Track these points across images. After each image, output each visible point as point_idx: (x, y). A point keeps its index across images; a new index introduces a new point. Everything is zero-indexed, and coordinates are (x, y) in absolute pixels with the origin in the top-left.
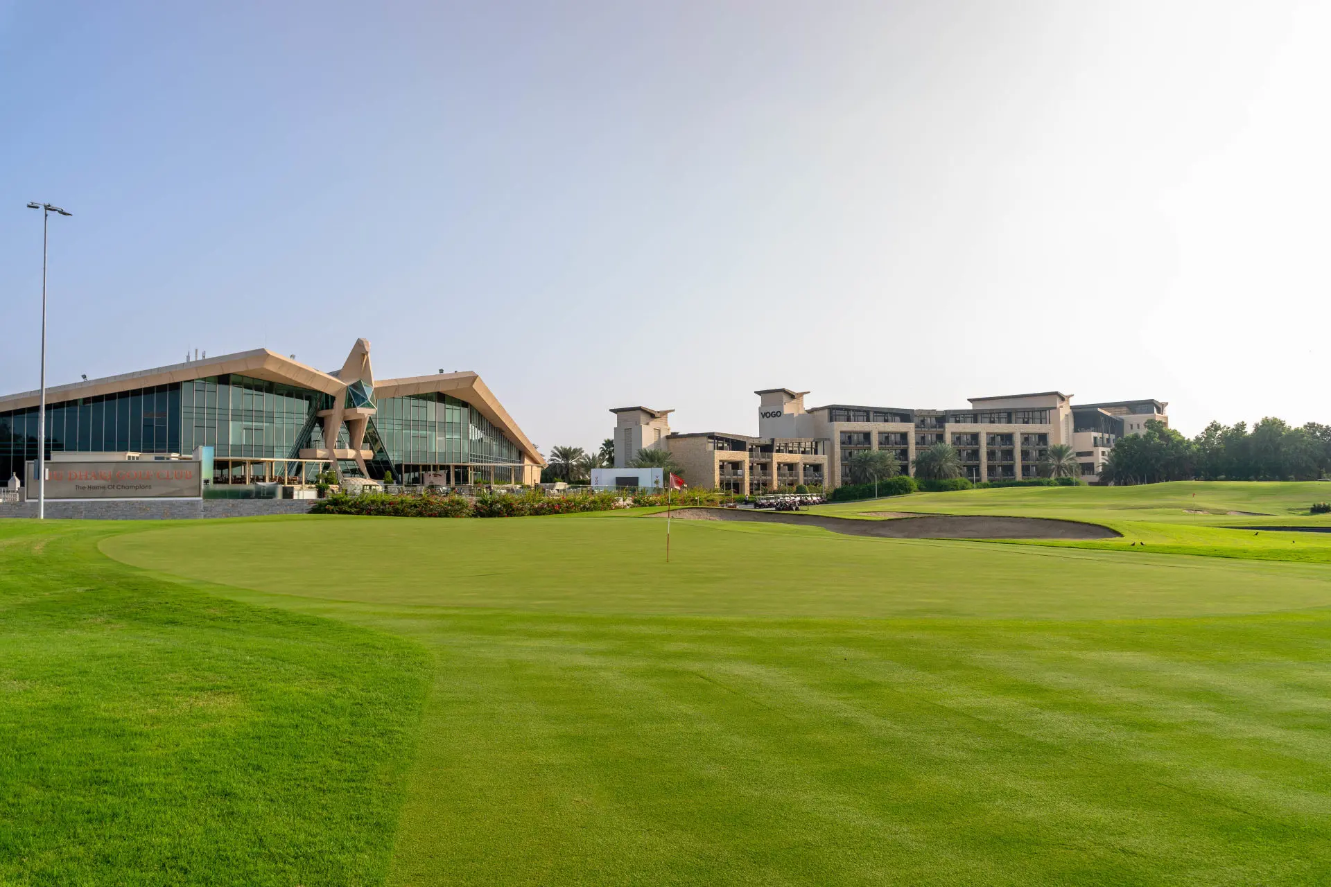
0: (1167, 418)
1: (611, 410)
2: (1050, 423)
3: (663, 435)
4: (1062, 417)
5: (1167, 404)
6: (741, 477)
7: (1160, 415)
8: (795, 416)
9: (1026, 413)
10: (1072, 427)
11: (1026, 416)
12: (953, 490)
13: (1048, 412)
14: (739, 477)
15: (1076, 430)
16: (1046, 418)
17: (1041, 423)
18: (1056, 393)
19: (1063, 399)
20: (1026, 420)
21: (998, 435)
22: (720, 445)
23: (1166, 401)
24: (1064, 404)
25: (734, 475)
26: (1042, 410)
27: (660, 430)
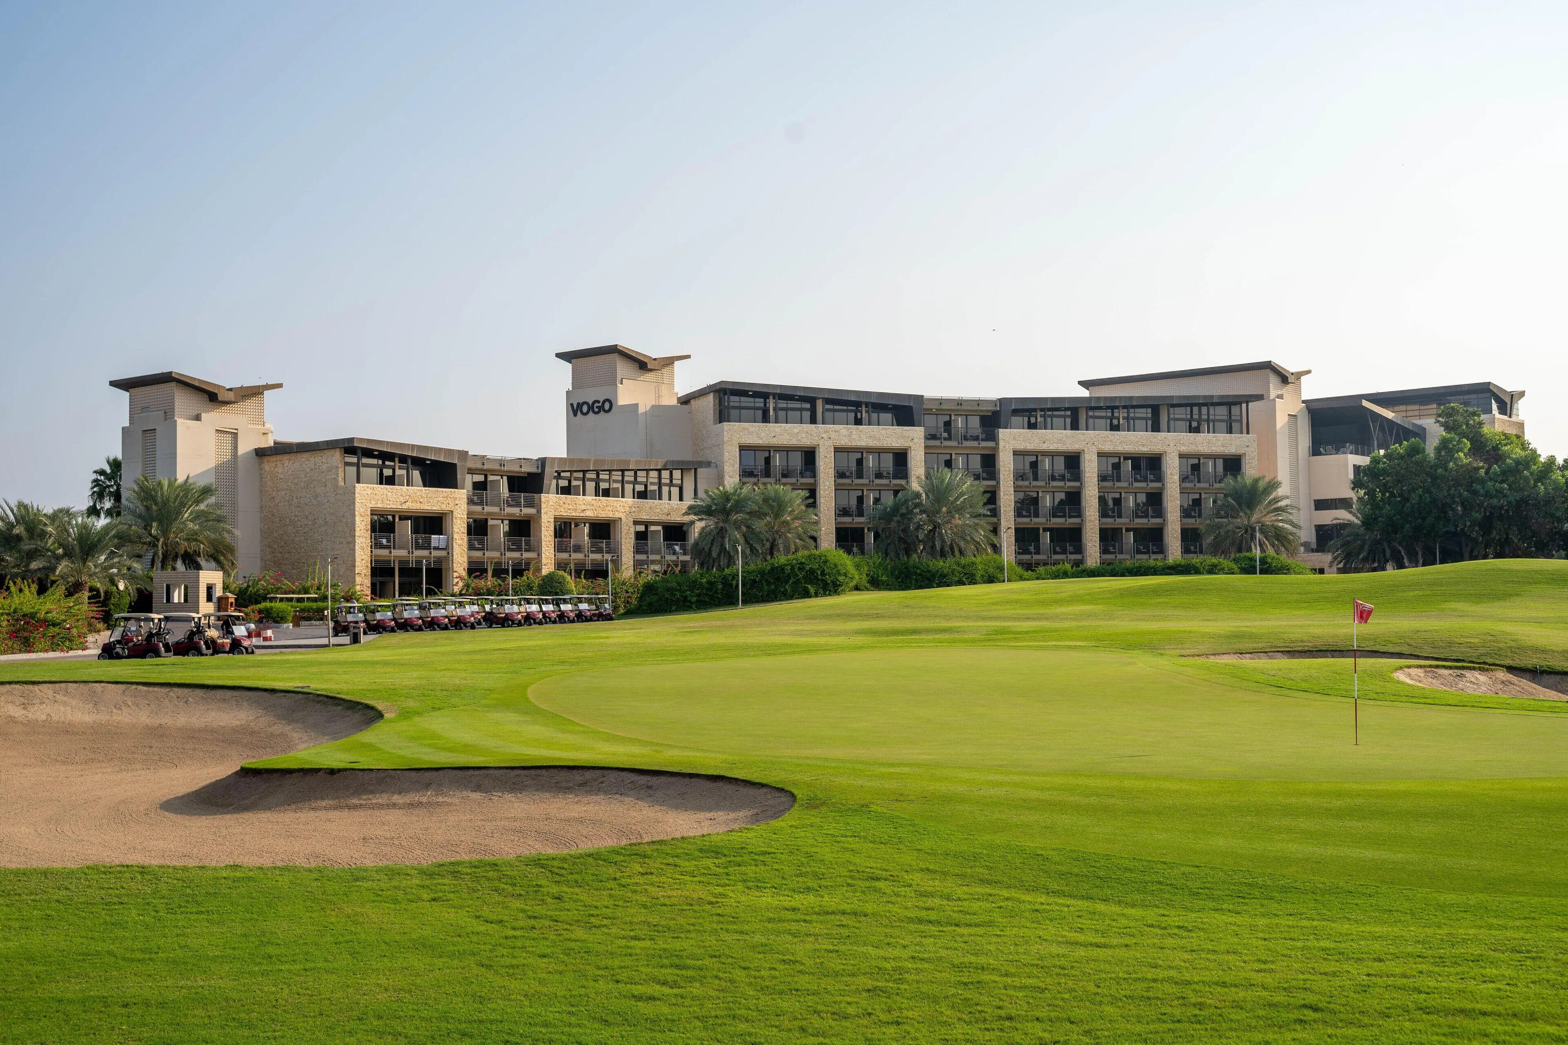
0: (1521, 425)
1: (114, 384)
2: (1248, 433)
3: (246, 446)
4: (1281, 420)
5: (1522, 394)
6: (443, 553)
7: (1505, 417)
8: (642, 410)
9: (1195, 409)
10: (1305, 441)
11: (1196, 417)
12: (961, 583)
13: (1244, 406)
14: (435, 553)
15: (1315, 451)
16: (1241, 421)
17: (1230, 431)
18: (1267, 366)
19: (1284, 378)
20: (1194, 424)
21: (1126, 458)
22: (387, 472)
23: (1520, 389)
24: (1287, 391)
25: (418, 547)
26: (1231, 402)
27: (235, 436)
